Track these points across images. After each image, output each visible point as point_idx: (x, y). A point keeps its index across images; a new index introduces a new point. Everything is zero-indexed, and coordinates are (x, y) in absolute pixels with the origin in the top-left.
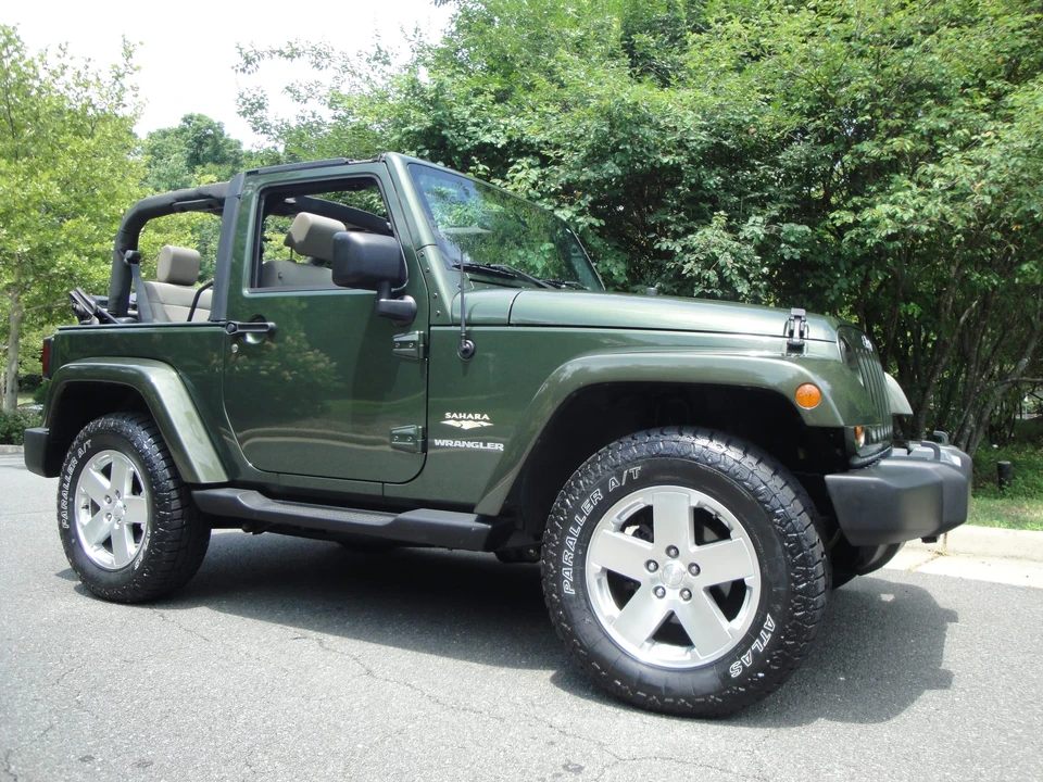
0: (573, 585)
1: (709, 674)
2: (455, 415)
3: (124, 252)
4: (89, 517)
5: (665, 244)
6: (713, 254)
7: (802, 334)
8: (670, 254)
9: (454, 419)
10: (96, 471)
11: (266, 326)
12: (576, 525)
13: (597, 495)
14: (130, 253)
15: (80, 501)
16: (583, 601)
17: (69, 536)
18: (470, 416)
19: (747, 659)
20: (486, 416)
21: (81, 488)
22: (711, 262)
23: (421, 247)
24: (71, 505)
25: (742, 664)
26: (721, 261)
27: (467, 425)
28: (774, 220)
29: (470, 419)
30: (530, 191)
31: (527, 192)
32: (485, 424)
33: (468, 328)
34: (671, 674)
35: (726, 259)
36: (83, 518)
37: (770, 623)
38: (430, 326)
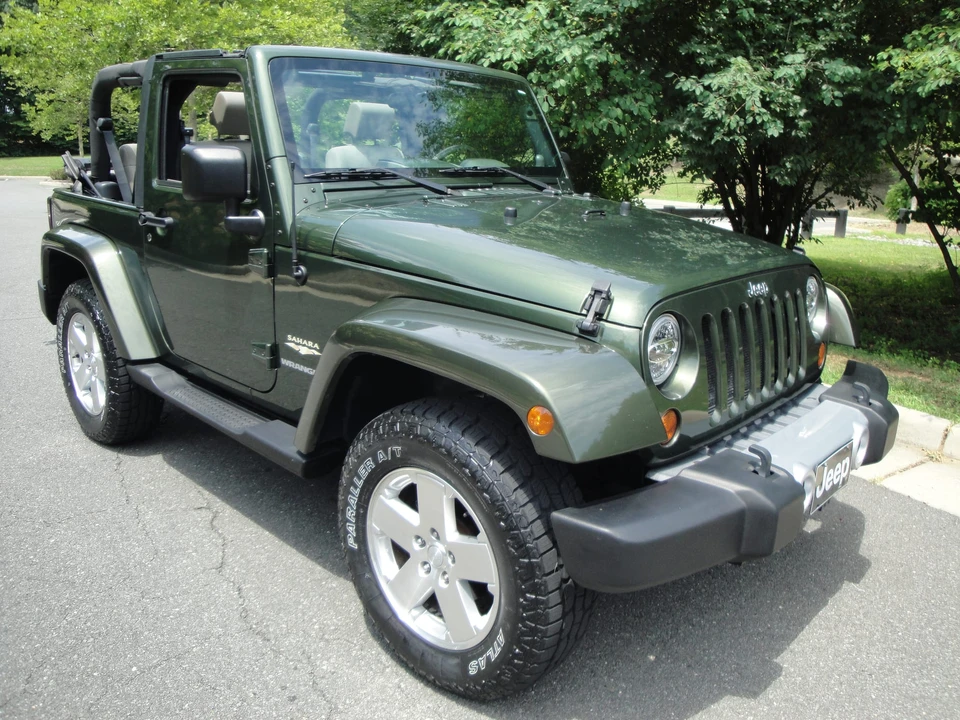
0: (356, 540)
1: (454, 661)
2: (294, 339)
3: (97, 119)
4: (80, 364)
5: (686, 84)
6: (738, 96)
7: (599, 316)
8: (690, 97)
9: (293, 342)
10: (77, 327)
11: (162, 222)
12: (356, 487)
13: (370, 464)
14: (101, 120)
15: (71, 352)
16: (365, 557)
17: (67, 378)
18: (305, 342)
19: (482, 662)
20: (316, 346)
21: (70, 342)
22: (736, 105)
23: (269, 160)
24: (65, 354)
25: (478, 664)
26: (748, 104)
27: (304, 351)
28: (819, 56)
29: (304, 345)
30: (546, 22)
31: (542, 23)
32: (317, 353)
33: (303, 253)
34: (427, 648)
35: (754, 104)
36: (75, 366)
37: (501, 638)
38: (275, 245)
